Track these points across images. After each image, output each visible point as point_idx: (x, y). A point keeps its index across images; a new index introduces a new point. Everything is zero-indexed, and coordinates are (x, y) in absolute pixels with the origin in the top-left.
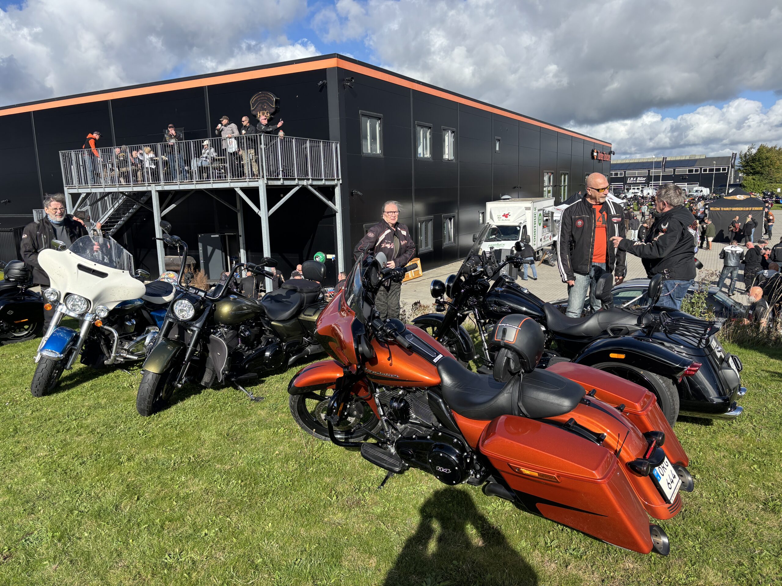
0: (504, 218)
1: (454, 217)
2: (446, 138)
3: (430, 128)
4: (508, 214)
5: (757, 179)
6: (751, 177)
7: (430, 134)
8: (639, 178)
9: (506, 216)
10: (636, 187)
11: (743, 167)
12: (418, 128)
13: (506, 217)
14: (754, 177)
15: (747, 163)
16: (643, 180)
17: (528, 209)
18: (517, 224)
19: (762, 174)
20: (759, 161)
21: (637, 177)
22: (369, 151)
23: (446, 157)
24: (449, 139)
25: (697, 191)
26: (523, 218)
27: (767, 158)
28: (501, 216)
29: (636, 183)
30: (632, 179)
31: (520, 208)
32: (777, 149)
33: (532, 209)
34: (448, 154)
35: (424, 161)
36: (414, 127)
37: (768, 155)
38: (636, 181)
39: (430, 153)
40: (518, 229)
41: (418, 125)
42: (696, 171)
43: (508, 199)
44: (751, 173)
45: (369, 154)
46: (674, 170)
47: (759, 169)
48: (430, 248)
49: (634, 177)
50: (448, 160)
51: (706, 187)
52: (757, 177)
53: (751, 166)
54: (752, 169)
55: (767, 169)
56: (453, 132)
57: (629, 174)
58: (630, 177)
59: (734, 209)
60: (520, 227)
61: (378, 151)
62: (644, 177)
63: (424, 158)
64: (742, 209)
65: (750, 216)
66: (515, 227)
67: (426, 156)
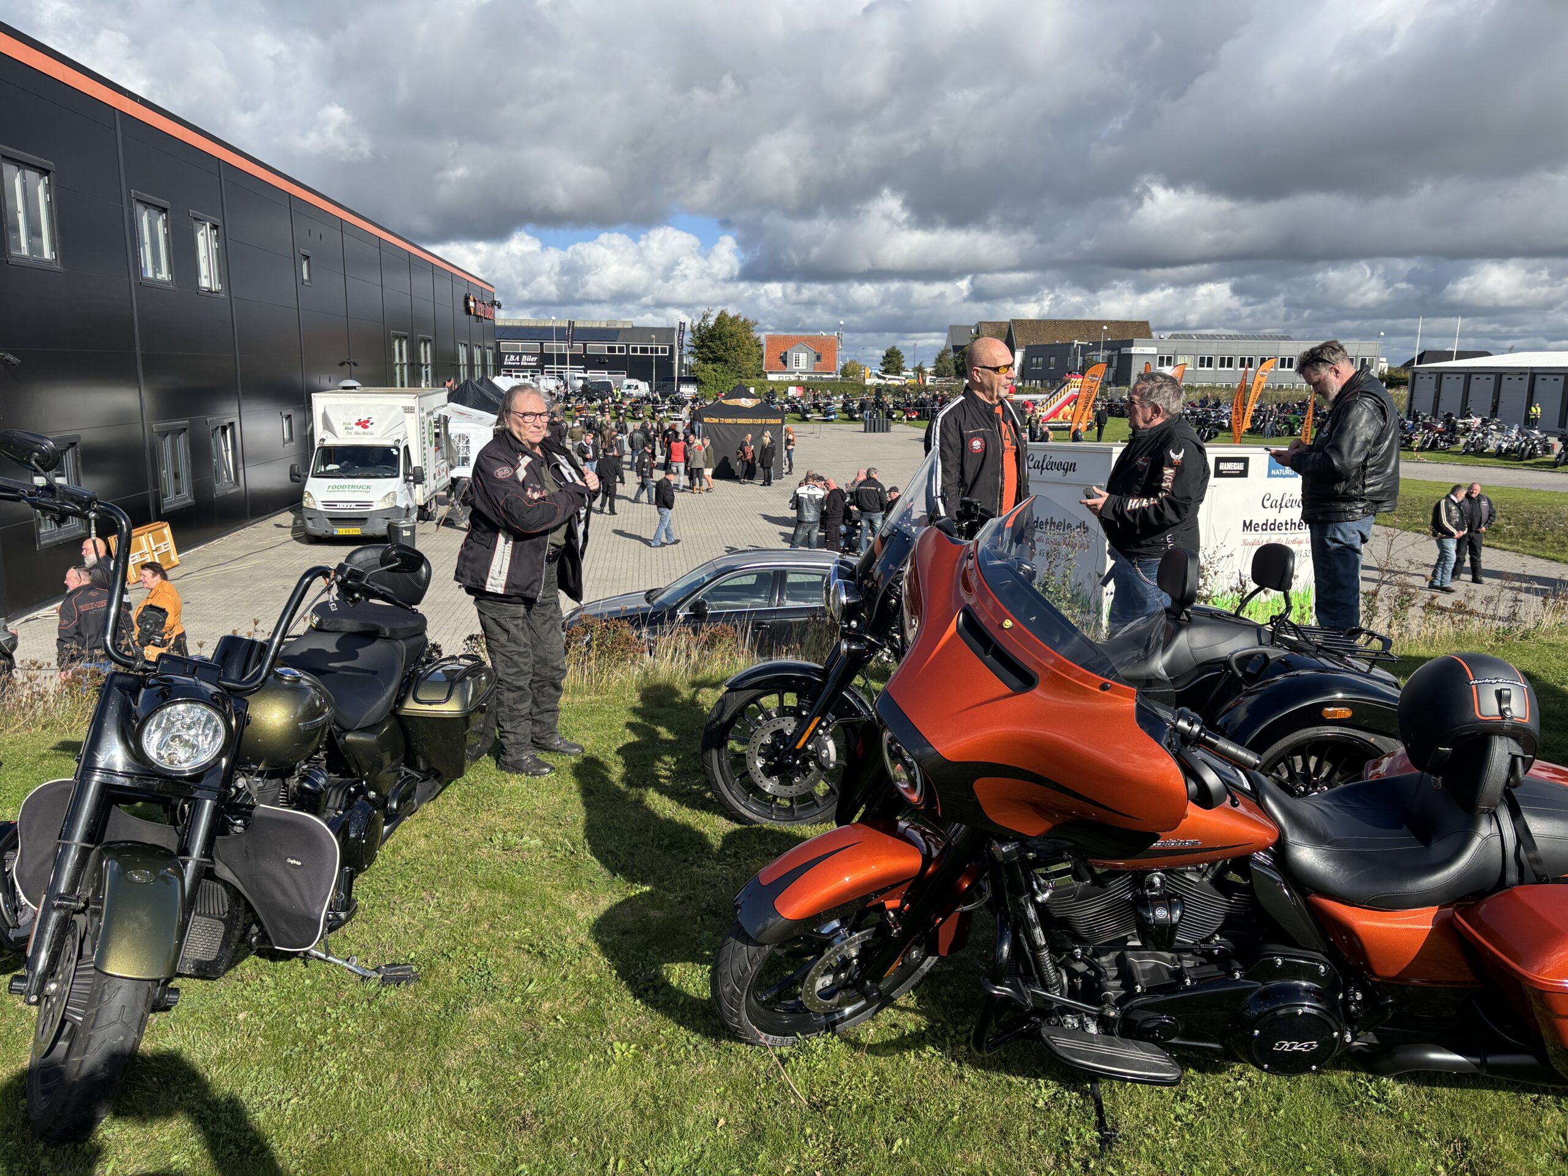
0: (360, 429)
1: (232, 424)
2: (201, 240)
3: (164, 210)
4: (368, 421)
5: (719, 370)
6: (710, 366)
7: (166, 225)
8: (524, 357)
9: (364, 424)
10: (521, 374)
11: (696, 347)
12: (139, 208)
13: (365, 427)
14: (715, 366)
15: (702, 341)
16: (532, 360)
17: (409, 410)
18: (389, 442)
19: (726, 361)
20: (720, 339)
21: (521, 355)
22: (25, 251)
23: (204, 283)
24: (205, 242)
25: (629, 387)
26: (400, 429)
27: (732, 335)
28: (353, 425)
29: (521, 366)
30: (512, 357)
31: (393, 407)
32: (742, 320)
33: (417, 410)
34: (208, 277)
35: (154, 286)
36: (130, 205)
37: (733, 329)
38: (520, 361)
39: (170, 271)
40: (395, 452)
41: (138, 201)
42: (621, 350)
43: (354, 388)
44: (710, 359)
45: (23, 258)
46: (585, 345)
47: (721, 352)
48: (186, 497)
49: (516, 354)
50: (210, 291)
51: (642, 380)
52: (719, 366)
53: (709, 347)
54: (712, 352)
55: (733, 354)
56: (214, 227)
57: (506, 347)
58: (509, 354)
59: (740, 421)
60: (398, 449)
61: (47, 254)
62: (533, 355)
63: (154, 280)
64: (750, 421)
65: (768, 433)
66: (386, 450)
67: (159, 276)
